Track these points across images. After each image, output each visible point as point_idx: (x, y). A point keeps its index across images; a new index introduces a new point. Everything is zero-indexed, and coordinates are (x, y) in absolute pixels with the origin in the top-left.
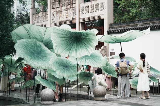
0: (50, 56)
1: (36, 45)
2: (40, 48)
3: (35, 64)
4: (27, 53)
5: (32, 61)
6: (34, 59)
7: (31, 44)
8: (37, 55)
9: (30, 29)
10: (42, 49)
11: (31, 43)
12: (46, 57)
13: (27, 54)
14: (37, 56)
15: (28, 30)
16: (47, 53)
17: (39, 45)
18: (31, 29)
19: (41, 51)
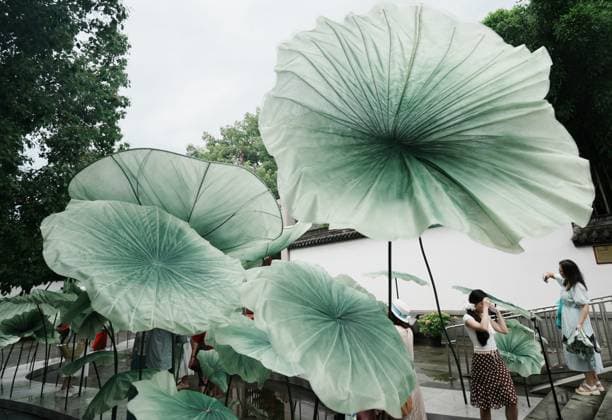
0: (221, 269)
1: (162, 227)
2: (178, 238)
3: (143, 308)
4: (110, 255)
5: (130, 296)
6: (143, 282)
7: (138, 221)
8: (160, 265)
9: (141, 169)
10: (184, 242)
11: (141, 220)
12: (200, 272)
13: (108, 259)
14: (161, 268)
15: (136, 174)
16: (207, 256)
17: (176, 227)
18: (147, 169)
19: (184, 249)
